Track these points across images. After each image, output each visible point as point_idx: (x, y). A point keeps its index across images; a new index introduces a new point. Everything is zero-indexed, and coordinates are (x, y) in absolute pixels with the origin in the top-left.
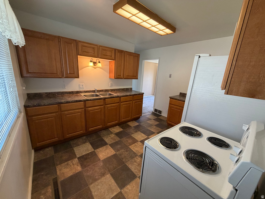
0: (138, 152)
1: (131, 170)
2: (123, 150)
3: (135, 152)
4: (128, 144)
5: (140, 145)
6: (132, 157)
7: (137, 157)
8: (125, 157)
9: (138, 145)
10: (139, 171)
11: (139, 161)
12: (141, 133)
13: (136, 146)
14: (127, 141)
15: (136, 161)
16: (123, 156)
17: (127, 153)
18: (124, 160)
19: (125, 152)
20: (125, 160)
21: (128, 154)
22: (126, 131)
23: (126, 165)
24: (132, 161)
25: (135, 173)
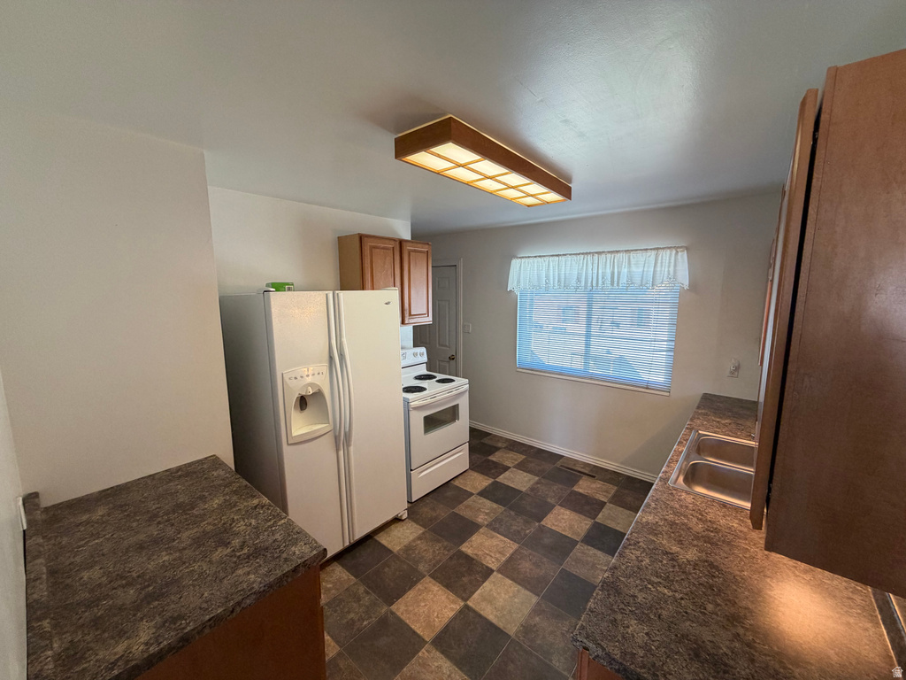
3: (495, 534)
4: (525, 552)
5: (488, 558)
6: (496, 520)
7: (486, 523)
9: (493, 556)
12: (501, 625)
13: (500, 553)
14: (535, 564)
17: (515, 528)
20: (510, 514)
21: (511, 526)
23: (504, 506)
24: (493, 514)
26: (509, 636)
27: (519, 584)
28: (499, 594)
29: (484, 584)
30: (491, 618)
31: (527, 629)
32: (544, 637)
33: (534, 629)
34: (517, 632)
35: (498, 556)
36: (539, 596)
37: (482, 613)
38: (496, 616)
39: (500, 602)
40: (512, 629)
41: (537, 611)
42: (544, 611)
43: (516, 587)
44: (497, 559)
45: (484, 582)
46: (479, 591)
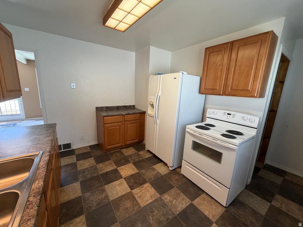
0: (153, 196)
1: (185, 208)
2: (149, 218)
3: (153, 199)
4: (136, 208)
5: (139, 191)
6: (164, 205)
8: (163, 215)
9: (140, 193)
10: (184, 200)
11: (170, 197)
12: (110, 184)
14: (127, 209)
15: (170, 201)
16: (162, 219)
17: (156, 212)
18: (171, 217)
19: (154, 214)
20: (170, 215)
21: (158, 211)
22: (93, 208)
23: (178, 215)
24: (171, 205)
25: (188, 205)
26: (105, 185)
27: (120, 197)
28: (121, 188)
29: (127, 185)
30: (114, 183)
31: (103, 191)
32: (97, 195)
33: (101, 193)
34: (104, 187)
35: (139, 195)
36: (111, 201)
37: (117, 181)
38: (113, 184)
39: (117, 187)
40: (106, 187)
41: (107, 197)
42: (105, 199)
43: (120, 194)
44: (137, 194)
45: (128, 185)
46: (125, 182)
